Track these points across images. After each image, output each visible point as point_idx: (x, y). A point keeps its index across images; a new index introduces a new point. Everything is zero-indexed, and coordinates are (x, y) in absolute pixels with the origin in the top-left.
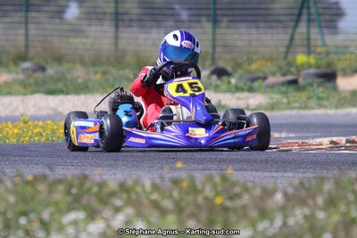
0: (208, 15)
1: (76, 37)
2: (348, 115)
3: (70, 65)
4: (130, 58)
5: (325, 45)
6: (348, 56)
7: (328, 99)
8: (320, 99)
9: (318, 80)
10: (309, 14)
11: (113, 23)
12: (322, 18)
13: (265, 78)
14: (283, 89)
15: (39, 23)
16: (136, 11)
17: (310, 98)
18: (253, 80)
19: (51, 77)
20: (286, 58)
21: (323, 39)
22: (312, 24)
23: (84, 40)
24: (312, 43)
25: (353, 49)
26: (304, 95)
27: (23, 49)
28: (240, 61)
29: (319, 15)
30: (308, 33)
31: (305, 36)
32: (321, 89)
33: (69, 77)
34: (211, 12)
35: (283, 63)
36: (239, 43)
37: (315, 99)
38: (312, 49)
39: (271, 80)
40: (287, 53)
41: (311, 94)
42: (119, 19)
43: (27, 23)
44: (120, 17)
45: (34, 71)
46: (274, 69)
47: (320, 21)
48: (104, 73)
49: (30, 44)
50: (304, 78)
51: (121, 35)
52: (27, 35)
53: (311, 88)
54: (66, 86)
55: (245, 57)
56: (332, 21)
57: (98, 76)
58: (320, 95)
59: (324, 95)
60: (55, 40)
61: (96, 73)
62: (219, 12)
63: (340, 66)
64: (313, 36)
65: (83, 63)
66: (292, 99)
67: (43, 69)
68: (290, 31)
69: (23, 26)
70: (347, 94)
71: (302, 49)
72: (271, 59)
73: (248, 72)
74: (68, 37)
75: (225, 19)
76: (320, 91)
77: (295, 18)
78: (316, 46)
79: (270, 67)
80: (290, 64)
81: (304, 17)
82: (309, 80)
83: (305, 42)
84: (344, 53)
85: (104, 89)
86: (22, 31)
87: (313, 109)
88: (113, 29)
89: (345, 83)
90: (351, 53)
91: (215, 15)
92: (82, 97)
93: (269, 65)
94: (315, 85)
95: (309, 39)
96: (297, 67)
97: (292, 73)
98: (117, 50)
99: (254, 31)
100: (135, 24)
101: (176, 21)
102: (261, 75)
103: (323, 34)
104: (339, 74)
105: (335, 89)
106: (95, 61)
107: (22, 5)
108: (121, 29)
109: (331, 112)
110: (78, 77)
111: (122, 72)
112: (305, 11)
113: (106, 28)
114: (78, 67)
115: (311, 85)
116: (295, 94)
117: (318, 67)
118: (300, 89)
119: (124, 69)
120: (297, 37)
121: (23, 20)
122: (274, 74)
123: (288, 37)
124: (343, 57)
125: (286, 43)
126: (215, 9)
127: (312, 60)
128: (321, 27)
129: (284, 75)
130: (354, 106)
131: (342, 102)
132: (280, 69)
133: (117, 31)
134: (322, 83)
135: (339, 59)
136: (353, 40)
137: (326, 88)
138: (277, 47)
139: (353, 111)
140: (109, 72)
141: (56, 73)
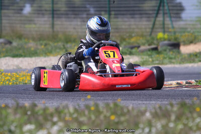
0: (105, 11)
1: (29, 24)
2: (187, 68)
3: (26, 40)
4: (60, 35)
5: (173, 27)
6: (186, 34)
7: (175, 58)
8: (171, 58)
9: (169, 48)
10: (164, 10)
11: (51, 16)
12: (171, 12)
13: (139, 47)
14: (149, 53)
15: (9, 16)
16: (64, 9)
17: (165, 58)
18: (132, 48)
19: (15, 47)
20: (151, 35)
21: (172, 24)
22: (166, 16)
23: (34, 26)
24: (166, 26)
25: (189, 30)
26: (161, 57)
28: (125, 37)
29: (169, 10)
30: (164, 21)
31: (161, 23)
32: (171, 53)
33: (26, 47)
34: (108, 9)
35: (149, 38)
36: (123, 27)
37: (167, 59)
38: (166, 29)
39: (142, 48)
40: (151, 32)
41: (166, 56)
42: (54, 13)
43: (1, 16)
44: (55, 12)
45: (5, 44)
46: (144, 41)
47: (170, 14)
48: (46, 45)
49: (3, 28)
50: (161, 47)
51: (55, 23)
52: (1, 23)
53: (165, 53)
54: (24, 52)
55: (128, 35)
57: (43, 47)
58: (171, 56)
59: (173, 56)
60: (18, 26)
61: (41, 44)
62: (112, 9)
63: (182, 39)
64: (166, 22)
65: (34, 39)
66: (154, 59)
67: (10, 43)
68: (153, 19)
70: (186, 56)
71: (159, 30)
72: (142, 36)
73: (129, 43)
74: (25, 24)
76: (171, 54)
77: (156, 12)
78: (168, 28)
79: (142, 40)
80: (153, 39)
81: (161, 12)
82: (164, 48)
83: (162, 26)
84: (184, 32)
85: (46, 54)
87: (166, 64)
88: (51, 19)
89: (185, 49)
90: (189, 32)
91: (110, 11)
92: (34, 59)
93: (141, 39)
94: (168, 50)
95: (164, 24)
96: (157, 40)
97: (154, 44)
98: (53, 31)
99: (132, 20)
100: (64, 16)
101: (88, 14)
102: (136, 45)
103: (172, 21)
104: (182, 44)
105: (179, 52)
106: (40, 38)
108: (55, 19)
109: (177, 66)
110: (31, 47)
111: (56, 44)
112: (161, 8)
113: (46, 19)
114: (31, 41)
115: (165, 50)
116: (156, 56)
117: (169, 40)
118: (159, 53)
119: (58, 42)
120: (157, 23)
122: (144, 44)
123: (152, 23)
124: (184, 34)
125: (151, 26)
126: (110, 7)
127: (166, 36)
128: (171, 17)
129: (149, 45)
130: (190, 62)
131: (183, 60)
132: (148, 41)
133: (53, 21)
134: (172, 49)
135: (181, 36)
136: (189, 25)
137: (174, 52)
138: (146, 28)
139: (190, 65)
140: (49, 44)
141: (18, 45)
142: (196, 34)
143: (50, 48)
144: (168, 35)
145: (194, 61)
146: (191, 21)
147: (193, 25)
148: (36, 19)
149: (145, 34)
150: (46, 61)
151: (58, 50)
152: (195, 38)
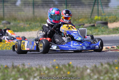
0: (65, 4)
1: (20, 12)
2: (112, 37)
3: (18, 21)
4: (38, 18)
5: (104, 13)
6: (112, 16)
7: (105, 31)
8: (102, 31)
9: (102, 25)
10: (98, 3)
11: (33, 7)
12: (103, 3)
13: (84, 25)
14: (90, 28)
15: (8, 7)
17: (99, 31)
18: (80, 25)
19: (12, 26)
20: (91, 17)
21: (103, 11)
22: (99, 6)
23: (23, 13)
24: (99, 12)
26: (97, 30)
27: (2, 16)
28: (75, 19)
29: (101, 3)
31: (97, 10)
32: (103, 28)
33: (18, 25)
34: (65, 2)
35: (90, 19)
36: (75, 13)
37: (101, 31)
38: (100, 14)
39: (86, 25)
40: (91, 15)
41: (100, 30)
43: (4, 7)
44: (35, 5)
45: (6, 24)
46: (87, 21)
47: (102, 5)
48: (30, 24)
49: (5, 15)
50: (97, 24)
51: (35, 11)
52: (4, 11)
53: (99, 28)
54: (17, 29)
55: (77, 18)
56: (106, 4)
57: (28, 25)
58: (102, 30)
59: (104, 30)
60: (14, 13)
62: (68, 2)
63: (109, 19)
64: (99, 10)
65: (23, 21)
66: (93, 32)
67: (9, 23)
68: (92, 8)
69: (2, 8)
70: (111, 30)
71: (96, 14)
72: (86, 18)
73: (78, 23)
74: (18, 12)
75: (70, 4)
77: (93, 4)
80: (92, 19)
81: (96, 3)
82: (99, 25)
83: (97, 12)
84: (110, 15)
85: (30, 29)
86: (2, 10)
87: (100, 35)
88: (32, 9)
89: (111, 26)
90: (113, 15)
91: (67, 3)
92: (23, 33)
93: (85, 19)
94: (101, 27)
95: (98, 11)
96: (95, 20)
97: (93, 23)
98: (34, 16)
99: (80, 8)
100: (39, 7)
101: (54, 6)
102: (82, 23)
103: (103, 9)
104: (109, 22)
105: (107, 27)
106: (27, 20)
107: (2, 1)
109: (106, 36)
110: (21, 26)
111: (36, 24)
112: (97, 1)
113: (30, 9)
114: (21, 22)
115: (99, 27)
116: (94, 30)
117: (101, 20)
118: (96, 28)
119: (37, 22)
120: (94, 10)
121: (2, 6)
122: (87, 23)
123: (91, 10)
125: (91, 12)
126: (67, 1)
127: (100, 18)
129: (90, 23)
130: (114, 34)
131: (110, 32)
132: (89, 21)
133: (34, 10)
134: (103, 26)
135: (109, 17)
136: (113, 11)
137: (104, 27)
138: (88, 13)
139: (114, 35)
140: (32, 24)
141: (14, 24)
142: (117, 16)
143: (32, 26)
144: (101, 17)
145: (116, 33)
146: (114, 8)
147: (116, 11)
148: (24, 9)
149: (87, 16)
150: (30, 34)
151: (37, 27)
152: (117, 19)
